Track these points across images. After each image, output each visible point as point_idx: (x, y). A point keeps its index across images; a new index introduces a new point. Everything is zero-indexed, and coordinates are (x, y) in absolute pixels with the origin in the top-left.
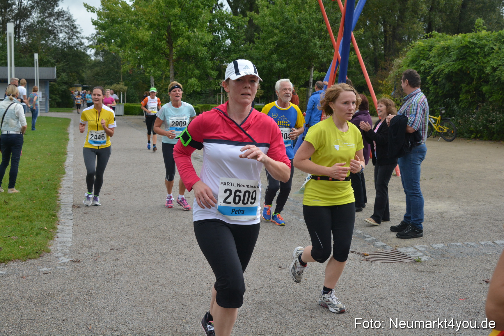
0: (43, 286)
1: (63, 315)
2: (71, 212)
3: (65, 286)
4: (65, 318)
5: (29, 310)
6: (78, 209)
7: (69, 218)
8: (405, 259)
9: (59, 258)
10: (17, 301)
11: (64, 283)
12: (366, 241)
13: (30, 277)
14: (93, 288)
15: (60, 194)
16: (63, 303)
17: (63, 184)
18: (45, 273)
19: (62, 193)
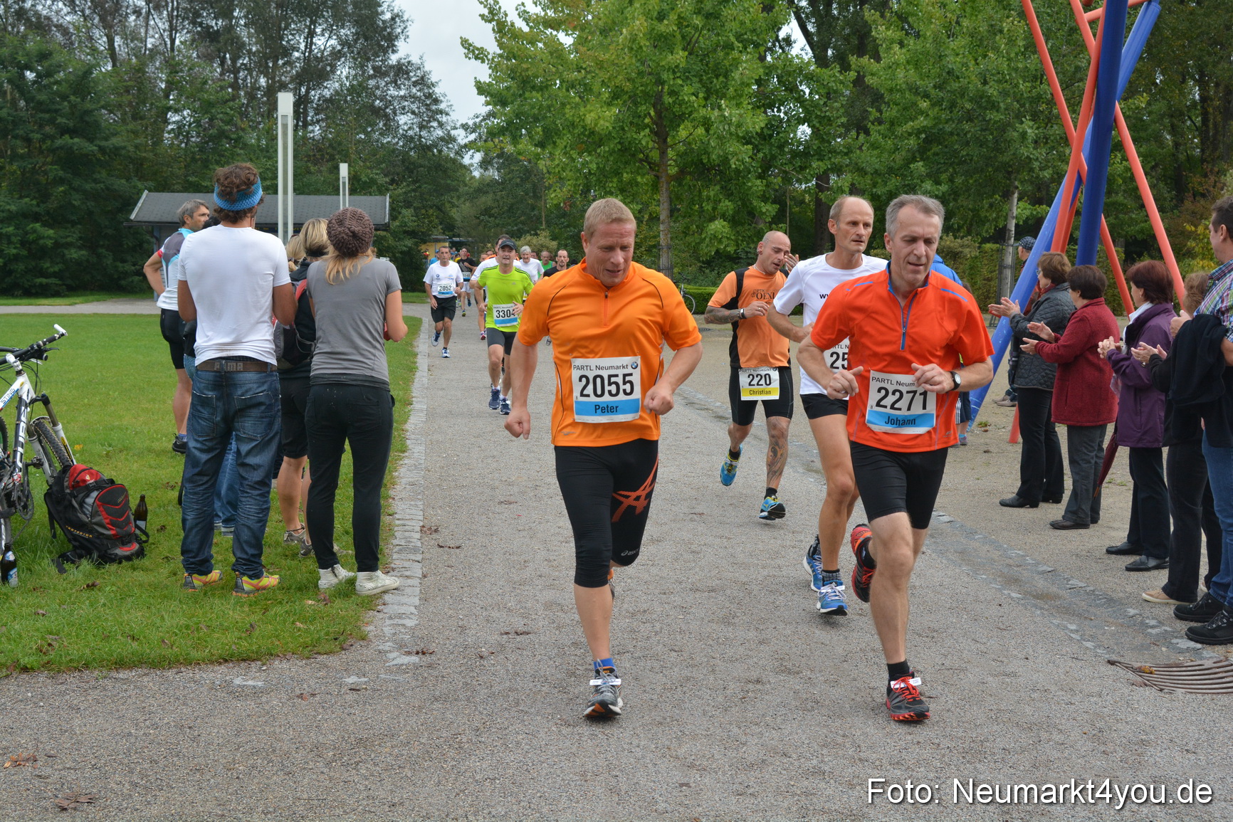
0: (348, 720)
1: (392, 791)
2: (419, 544)
3: (399, 722)
4: (396, 800)
5: (314, 777)
6: (435, 536)
7: (413, 557)
9: (388, 655)
10: (287, 754)
11: (398, 716)
12: (1150, 634)
13: (317, 699)
14: (465, 730)
15: (394, 499)
16: (394, 763)
17: (402, 475)
18: (354, 690)
19: (396, 498)
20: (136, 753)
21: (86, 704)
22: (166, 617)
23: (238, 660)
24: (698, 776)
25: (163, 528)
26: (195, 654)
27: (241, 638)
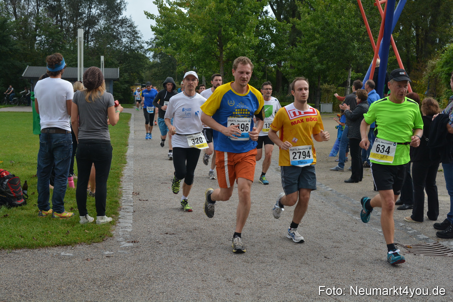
0: (106, 269)
1: (123, 298)
2: (132, 199)
3: (126, 270)
5: (93, 292)
6: (138, 196)
7: (130, 204)
8: (448, 252)
9: (121, 243)
10: (82, 283)
11: (125, 267)
12: (409, 233)
13: (94, 260)
14: (151, 273)
15: (122, 182)
16: (124, 286)
17: (125, 173)
18: (108, 257)
19: (123, 181)
20: (23, 283)
21: (3, 263)
22: (35, 228)
23: (63, 245)
24: (242, 291)
25: (34, 193)
26: (46, 243)
27: (64, 237)
